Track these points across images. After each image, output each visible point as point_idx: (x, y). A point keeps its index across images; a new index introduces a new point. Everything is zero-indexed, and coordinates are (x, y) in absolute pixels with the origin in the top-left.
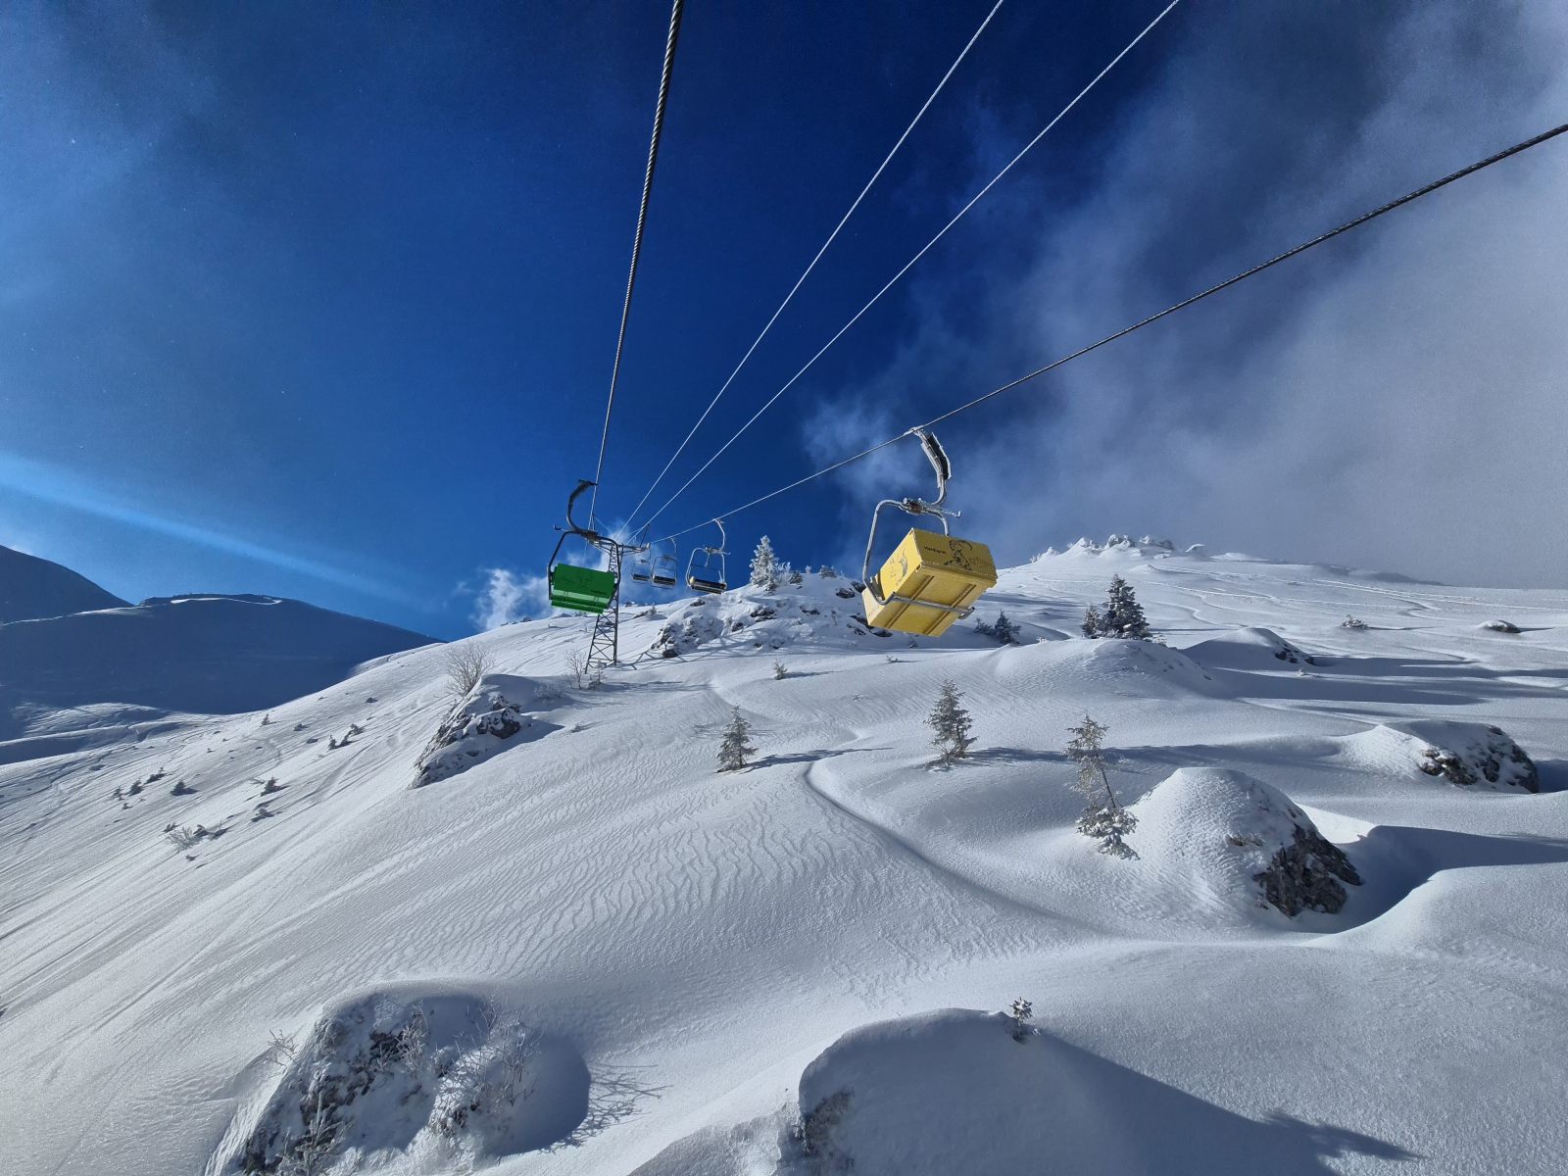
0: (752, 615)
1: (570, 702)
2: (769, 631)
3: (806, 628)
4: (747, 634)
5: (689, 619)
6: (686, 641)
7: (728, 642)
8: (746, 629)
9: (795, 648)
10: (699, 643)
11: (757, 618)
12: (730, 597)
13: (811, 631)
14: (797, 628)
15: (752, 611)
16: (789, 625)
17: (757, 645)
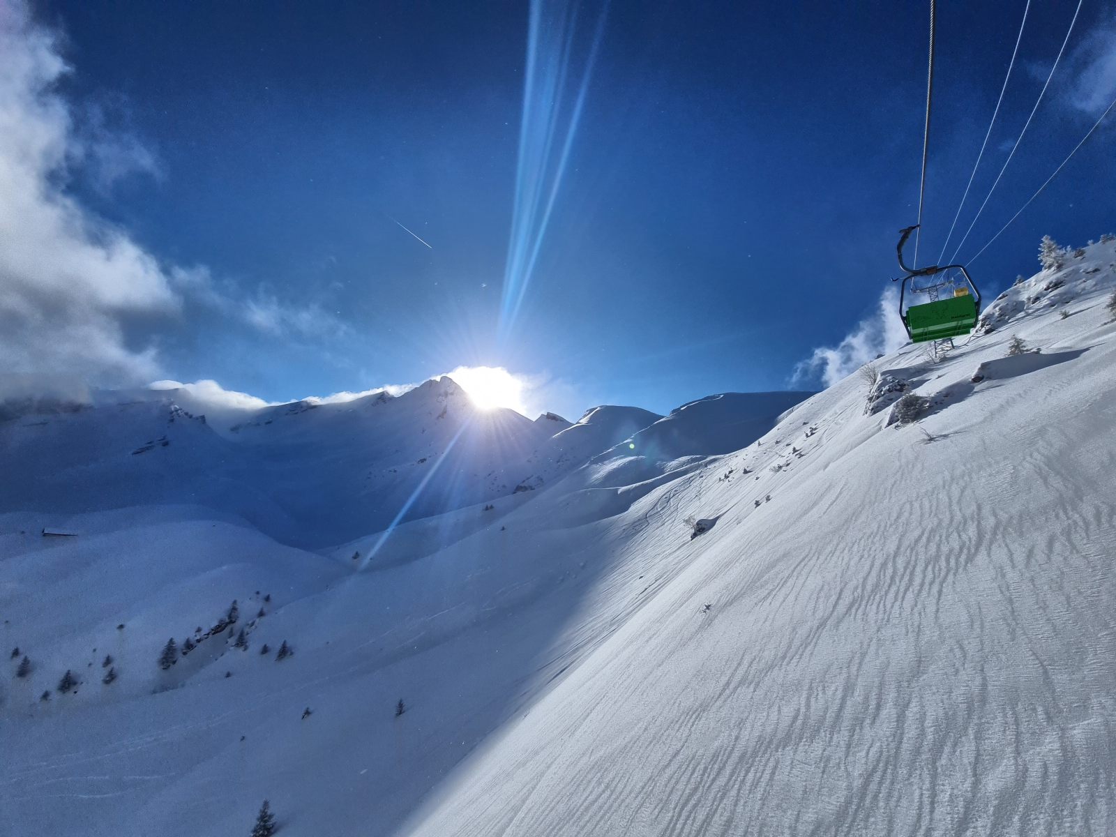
0: (1046, 290)
1: (932, 370)
2: (1060, 295)
3: (1091, 282)
4: (1045, 301)
5: (997, 309)
6: (999, 321)
7: (1030, 311)
8: (1042, 299)
9: (1082, 298)
10: (1009, 319)
11: (1050, 290)
12: (1027, 285)
13: (1094, 283)
14: (1083, 285)
15: (1045, 287)
16: (1076, 286)
17: (1053, 306)
